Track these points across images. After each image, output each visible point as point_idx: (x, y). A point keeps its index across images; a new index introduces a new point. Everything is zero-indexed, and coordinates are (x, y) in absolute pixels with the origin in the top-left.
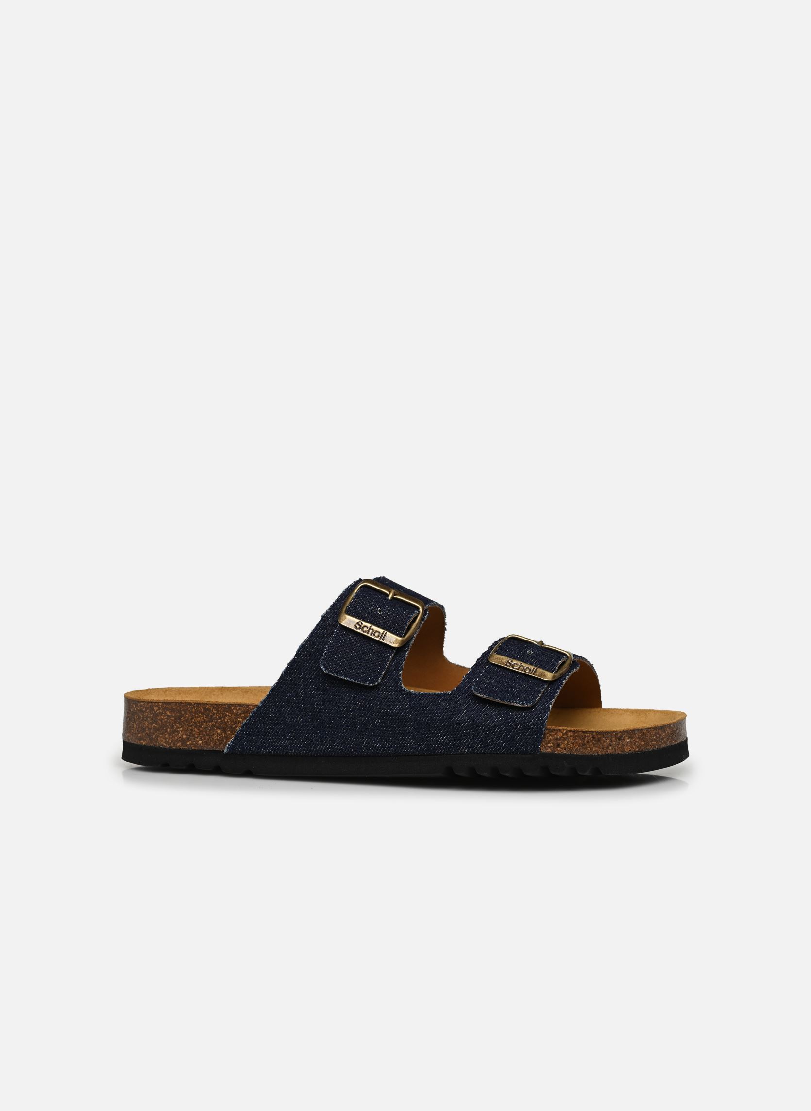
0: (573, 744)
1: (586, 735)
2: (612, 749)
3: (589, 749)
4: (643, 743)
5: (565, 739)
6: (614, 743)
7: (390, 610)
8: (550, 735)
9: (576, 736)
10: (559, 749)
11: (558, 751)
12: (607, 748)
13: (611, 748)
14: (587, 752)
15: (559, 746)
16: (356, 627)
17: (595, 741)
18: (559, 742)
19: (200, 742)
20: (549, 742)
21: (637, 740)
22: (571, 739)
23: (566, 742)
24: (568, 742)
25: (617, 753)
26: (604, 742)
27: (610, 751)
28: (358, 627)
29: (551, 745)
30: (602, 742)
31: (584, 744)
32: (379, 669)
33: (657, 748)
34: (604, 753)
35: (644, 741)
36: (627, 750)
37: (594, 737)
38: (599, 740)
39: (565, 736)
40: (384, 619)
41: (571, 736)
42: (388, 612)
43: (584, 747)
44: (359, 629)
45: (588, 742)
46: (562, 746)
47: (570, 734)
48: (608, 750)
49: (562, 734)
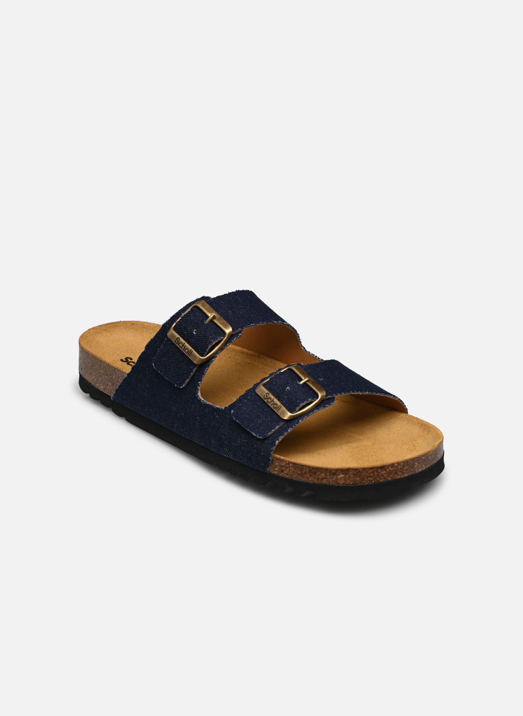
0: (293, 472)
1: (304, 468)
2: (327, 481)
3: (306, 478)
4: (358, 479)
5: (287, 468)
6: (328, 477)
7: (201, 332)
8: (277, 462)
9: (296, 467)
10: (283, 474)
11: (282, 475)
12: (322, 479)
13: (325, 480)
14: (304, 480)
15: (282, 471)
16: (175, 341)
17: (312, 473)
18: (283, 469)
19: (102, 387)
20: (276, 467)
21: (352, 476)
22: (292, 469)
23: (288, 470)
24: (289, 470)
25: (331, 484)
26: (319, 475)
27: (324, 481)
28: (177, 342)
29: (277, 469)
30: (318, 475)
31: (302, 474)
32: (185, 377)
33: (374, 483)
34: (319, 482)
35: (359, 477)
36: (341, 482)
37: (310, 470)
38: (315, 473)
39: (287, 466)
40: (196, 339)
41: (292, 466)
42: (200, 334)
43: (302, 476)
44: (177, 343)
45: (305, 473)
46: (285, 472)
47: (291, 465)
48: (323, 481)
49: (285, 464)
